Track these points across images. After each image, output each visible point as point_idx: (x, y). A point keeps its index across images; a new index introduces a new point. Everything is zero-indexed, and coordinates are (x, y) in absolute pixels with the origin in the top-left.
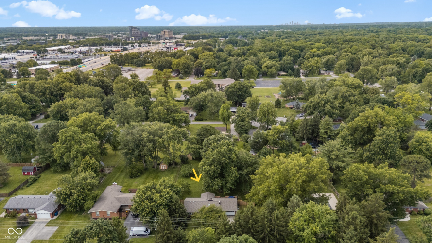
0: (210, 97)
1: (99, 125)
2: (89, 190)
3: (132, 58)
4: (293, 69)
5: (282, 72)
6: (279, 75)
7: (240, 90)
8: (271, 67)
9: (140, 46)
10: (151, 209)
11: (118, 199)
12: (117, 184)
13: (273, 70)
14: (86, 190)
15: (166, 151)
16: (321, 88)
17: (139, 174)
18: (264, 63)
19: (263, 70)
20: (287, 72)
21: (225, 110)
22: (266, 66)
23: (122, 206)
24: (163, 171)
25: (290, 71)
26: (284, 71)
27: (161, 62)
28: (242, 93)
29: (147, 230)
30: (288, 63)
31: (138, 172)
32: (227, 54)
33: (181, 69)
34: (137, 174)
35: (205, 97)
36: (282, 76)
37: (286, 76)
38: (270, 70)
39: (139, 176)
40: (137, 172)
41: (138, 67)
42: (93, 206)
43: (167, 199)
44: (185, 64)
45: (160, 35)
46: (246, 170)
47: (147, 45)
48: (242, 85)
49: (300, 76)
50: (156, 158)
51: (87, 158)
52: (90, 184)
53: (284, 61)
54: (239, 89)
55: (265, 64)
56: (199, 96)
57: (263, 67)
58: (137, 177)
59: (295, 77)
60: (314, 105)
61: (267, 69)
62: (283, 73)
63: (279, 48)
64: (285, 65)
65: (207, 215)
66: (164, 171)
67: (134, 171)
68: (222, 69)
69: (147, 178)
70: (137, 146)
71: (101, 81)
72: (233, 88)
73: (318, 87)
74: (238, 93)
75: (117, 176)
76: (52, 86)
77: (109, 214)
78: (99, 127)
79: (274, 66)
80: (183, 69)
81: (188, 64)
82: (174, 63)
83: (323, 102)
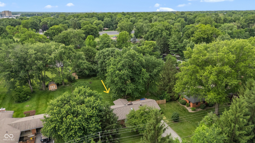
6: (104, 30)
7: (92, 30)
8: (99, 24)
11: (15, 126)
12: (6, 110)
13: (101, 25)
15: (54, 71)
16: (147, 27)
17: (28, 97)
20: (109, 28)
24: (53, 92)
25: (111, 27)
26: (107, 28)
27: (11, 22)
28: (93, 33)
30: (109, 22)
31: (27, 95)
32: (63, 19)
33: (30, 27)
34: (26, 97)
36: (106, 30)
37: (109, 30)
38: (99, 26)
39: (28, 99)
40: (25, 95)
43: (96, 109)
44: (34, 22)
50: (44, 79)
53: (106, 21)
54: (90, 30)
55: (95, 22)
56: (61, 34)
58: (26, 100)
59: (115, 30)
60: (155, 33)
61: (96, 25)
64: (107, 23)
65: (143, 118)
66: (55, 91)
69: (39, 99)
70: (22, 66)
72: (85, 29)
73: (145, 27)
79: (101, 23)
80: (32, 26)
81: (36, 23)
82: (23, 23)
83: (160, 30)
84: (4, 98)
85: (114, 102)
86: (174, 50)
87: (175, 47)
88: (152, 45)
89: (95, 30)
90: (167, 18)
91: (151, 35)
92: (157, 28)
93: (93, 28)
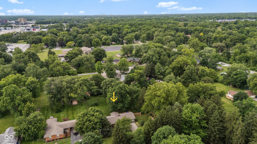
0: (86, 58)
3: (7, 37)
4: (119, 41)
6: (112, 44)
8: (107, 40)
9: (6, 29)
11: (60, 126)
12: (54, 117)
13: (109, 41)
14: (38, 124)
15: (76, 93)
16: (144, 49)
17: (62, 109)
19: (103, 41)
20: (116, 42)
21: (100, 65)
22: (104, 39)
23: (65, 129)
24: (75, 105)
25: (118, 41)
26: (114, 42)
27: (34, 39)
28: (101, 55)
30: (116, 37)
32: (76, 33)
33: (49, 43)
34: (61, 109)
35: (82, 58)
36: (114, 44)
37: (116, 44)
38: (107, 41)
41: (14, 43)
42: (45, 133)
43: (99, 119)
44: (52, 39)
45: (18, 22)
46: (135, 96)
47: (10, 28)
48: (101, 50)
49: (124, 44)
50: (70, 98)
51: (28, 103)
52: (40, 120)
53: (114, 36)
54: (99, 52)
55: (104, 38)
56: (77, 58)
57: (102, 39)
58: (61, 111)
59: (121, 44)
60: (147, 58)
62: (114, 43)
64: (114, 38)
65: (123, 123)
66: (76, 105)
67: (58, 108)
68: (78, 42)
69: (68, 111)
72: (96, 52)
73: (143, 49)
74: (99, 55)
77: (58, 136)
79: (109, 39)
80: (51, 43)
81: (54, 39)
82: (43, 40)
83: (151, 56)
84: (47, 110)
85: (111, 114)
86: (158, 74)
87: (159, 72)
88: (139, 73)
89: (103, 52)
90: (166, 34)
91: (145, 59)
92: (149, 54)
93: (102, 51)
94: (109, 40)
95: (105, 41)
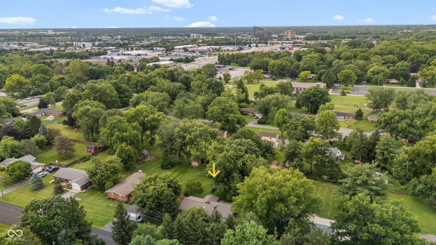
0: (275, 100)
1: (147, 116)
2: (112, 172)
3: (238, 58)
4: (406, 77)
5: (393, 79)
6: (388, 83)
7: (314, 95)
8: (378, 73)
9: (257, 46)
10: (142, 199)
11: (134, 185)
12: (142, 171)
13: (381, 76)
14: (109, 172)
17: (169, 166)
18: (369, 68)
19: (368, 76)
20: (399, 80)
21: (281, 116)
22: (372, 72)
25: (402, 79)
26: (395, 79)
27: (257, 63)
28: (316, 99)
29: (139, 218)
30: (401, 70)
31: (169, 164)
33: (275, 71)
36: (392, 84)
37: (397, 84)
38: (376, 76)
39: (169, 168)
40: (167, 164)
41: (241, 66)
42: (111, 187)
43: (158, 193)
45: (281, 36)
47: (264, 45)
49: (415, 86)
50: (189, 154)
51: (124, 144)
52: (114, 167)
53: (398, 67)
55: (371, 70)
56: (264, 99)
57: (368, 72)
58: (167, 169)
59: (408, 86)
60: (386, 120)
61: (373, 74)
62: (394, 81)
63: (402, 52)
64: (398, 72)
67: (165, 163)
68: (319, 72)
71: (186, 78)
74: (311, 99)
75: (153, 165)
76: (144, 79)
77: (120, 196)
78: (146, 119)
79: (383, 71)
80: (277, 70)
81: (283, 66)
82: (270, 64)
85: (206, 196)
94: (382, 74)
95: (372, 76)
